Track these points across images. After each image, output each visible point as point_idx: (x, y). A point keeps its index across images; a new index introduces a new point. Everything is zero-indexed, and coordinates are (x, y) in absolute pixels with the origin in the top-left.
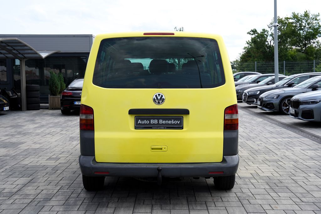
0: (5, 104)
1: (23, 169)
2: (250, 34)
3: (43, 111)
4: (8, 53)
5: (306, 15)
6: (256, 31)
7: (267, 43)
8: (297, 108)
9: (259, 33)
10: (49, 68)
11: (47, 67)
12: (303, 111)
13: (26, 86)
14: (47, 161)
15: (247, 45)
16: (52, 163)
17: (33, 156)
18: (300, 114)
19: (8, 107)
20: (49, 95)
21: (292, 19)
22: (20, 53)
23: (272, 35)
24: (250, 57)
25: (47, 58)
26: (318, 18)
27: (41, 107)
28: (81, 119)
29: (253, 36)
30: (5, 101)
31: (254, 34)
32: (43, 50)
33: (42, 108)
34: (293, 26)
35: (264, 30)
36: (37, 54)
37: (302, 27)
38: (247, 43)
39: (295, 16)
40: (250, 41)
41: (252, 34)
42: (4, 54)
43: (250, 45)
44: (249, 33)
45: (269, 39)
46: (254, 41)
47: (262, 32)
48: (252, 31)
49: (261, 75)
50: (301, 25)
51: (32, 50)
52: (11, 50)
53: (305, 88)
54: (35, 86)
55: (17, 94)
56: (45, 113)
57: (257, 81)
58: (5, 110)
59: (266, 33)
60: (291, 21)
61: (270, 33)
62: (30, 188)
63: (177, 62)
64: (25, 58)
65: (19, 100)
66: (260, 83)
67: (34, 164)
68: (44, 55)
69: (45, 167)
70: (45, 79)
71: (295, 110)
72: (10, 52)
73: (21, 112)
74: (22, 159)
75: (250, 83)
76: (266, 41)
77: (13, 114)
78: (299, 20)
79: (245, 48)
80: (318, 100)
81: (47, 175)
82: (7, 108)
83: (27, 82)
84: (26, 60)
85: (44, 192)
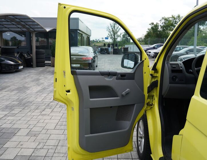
0: (20, 64)
3: (47, 69)
4: (22, 27)
6: (153, 23)
7: (158, 30)
9: (155, 24)
10: (52, 39)
11: (50, 38)
13: (36, 50)
15: (148, 30)
20: (51, 57)
22: (31, 28)
24: (150, 36)
25: (49, 32)
27: (46, 64)
29: (152, 26)
30: (20, 62)
31: (152, 25)
32: (48, 27)
35: (157, 23)
36: (43, 28)
38: (148, 29)
39: (173, 17)
42: (20, 28)
43: (150, 30)
44: (150, 24)
45: (160, 27)
46: (152, 28)
48: (152, 23)
51: (39, 25)
52: (24, 25)
54: (41, 51)
55: (30, 56)
58: (19, 68)
59: (158, 25)
60: (171, 19)
61: (160, 25)
63: (113, 37)
64: (35, 31)
65: (31, 60)
68: (48, 30)
70: (49, 45)
72: (24, 26)
73: (32, 69)
76: (158, 28)
79: (147, 31)
82: (21, 67)
83: (37, 47)
84: (36, 33)
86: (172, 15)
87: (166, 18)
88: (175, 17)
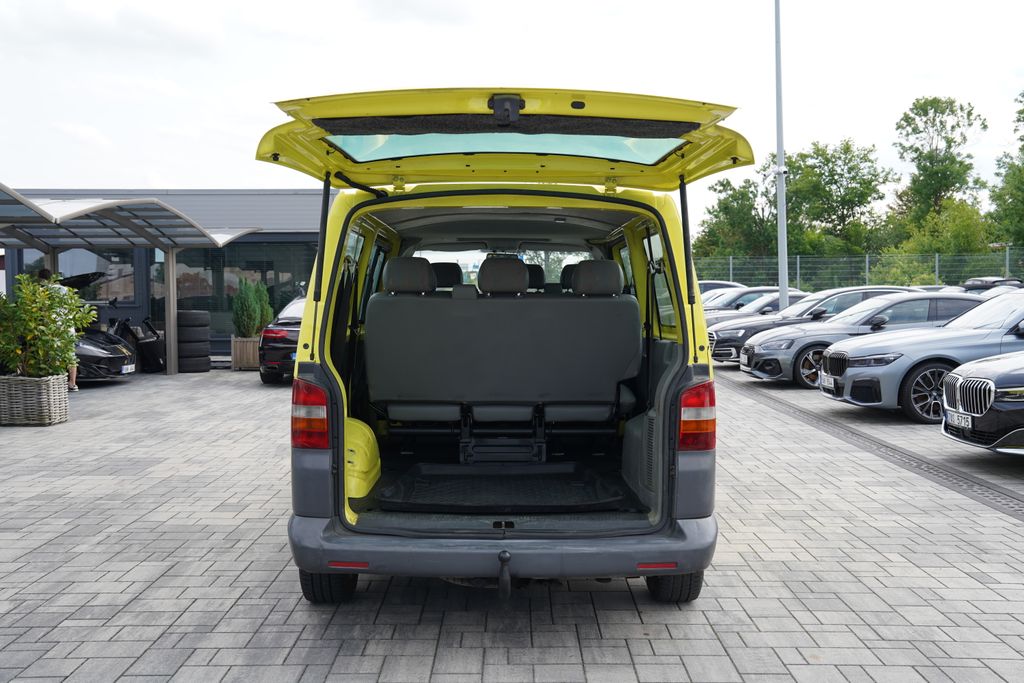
0: (125, 358)
1: (153, 536)
2: (715, 190)
3: (218, 376)
4: (133, 233)
5: (847, 149)
6: (728, 183)
7: (753, 213)
8: (840, 375)
9: (737, 188)
10: (237, 269)
11: (230, 266)
12: (854, 382)
13: (178, 313)
14: (216, 514)
15: (708, 217)
16: (227, 520)
17: (181, 500)
18: (847, 389)
19: (133, 366)
20: (233, 336)
21: (812, 157)
22: (164, 235)
23: (766, 194)
24: (715, 243)
25: (231, 245)
26: (872, 157)
27: (213, 364)
28: (296, 419)
29: (723, 196)
30: (124, 351)
31: (725, 190)
32: (219, 228)
33: (215, 368)
34: (816, 175)
35: (747, 181)
36: (204, 236)
37: (836, 177)
38: (709, 212)
40: (716, 207)
41: (720, 192)
42: (126, 237)
43: (716, 216)
44: (712, 189)
45: (760, 203)
46: (724, 207)
47: (744, 187)
48: (722, 184)
49: (745, 289)
50: (832, 173)
51: (192, 226)
52: (142, 228)
53: (854, 324)
54: (201, 314)
55: (155, 333)
56: (221, 379)
57: (735, 304)
58: (124, 372)
59: (752, 189)
61: (761, 189)
62: (163, 592)
64: (176, 245)
65: (160, 348)
66: (743, 310)
67: (181, 522)
68: (221, 239)
69: (207, 531)
70: (225, 296)
71: (835, 380)
72: (140, 231)
73: (165, 376)
74: (153, 506)
75: (720, 309)
76: (752, 207)
77: (144, 382)
78: (828, 161)
80: (891, 356)
81: (211, 555)
82: (129, 368)
83: (180, 304)
84: (180, 250)
85: (200, 605)
86: (814, 144)
87: (790, 158)
88: (830, 152)
